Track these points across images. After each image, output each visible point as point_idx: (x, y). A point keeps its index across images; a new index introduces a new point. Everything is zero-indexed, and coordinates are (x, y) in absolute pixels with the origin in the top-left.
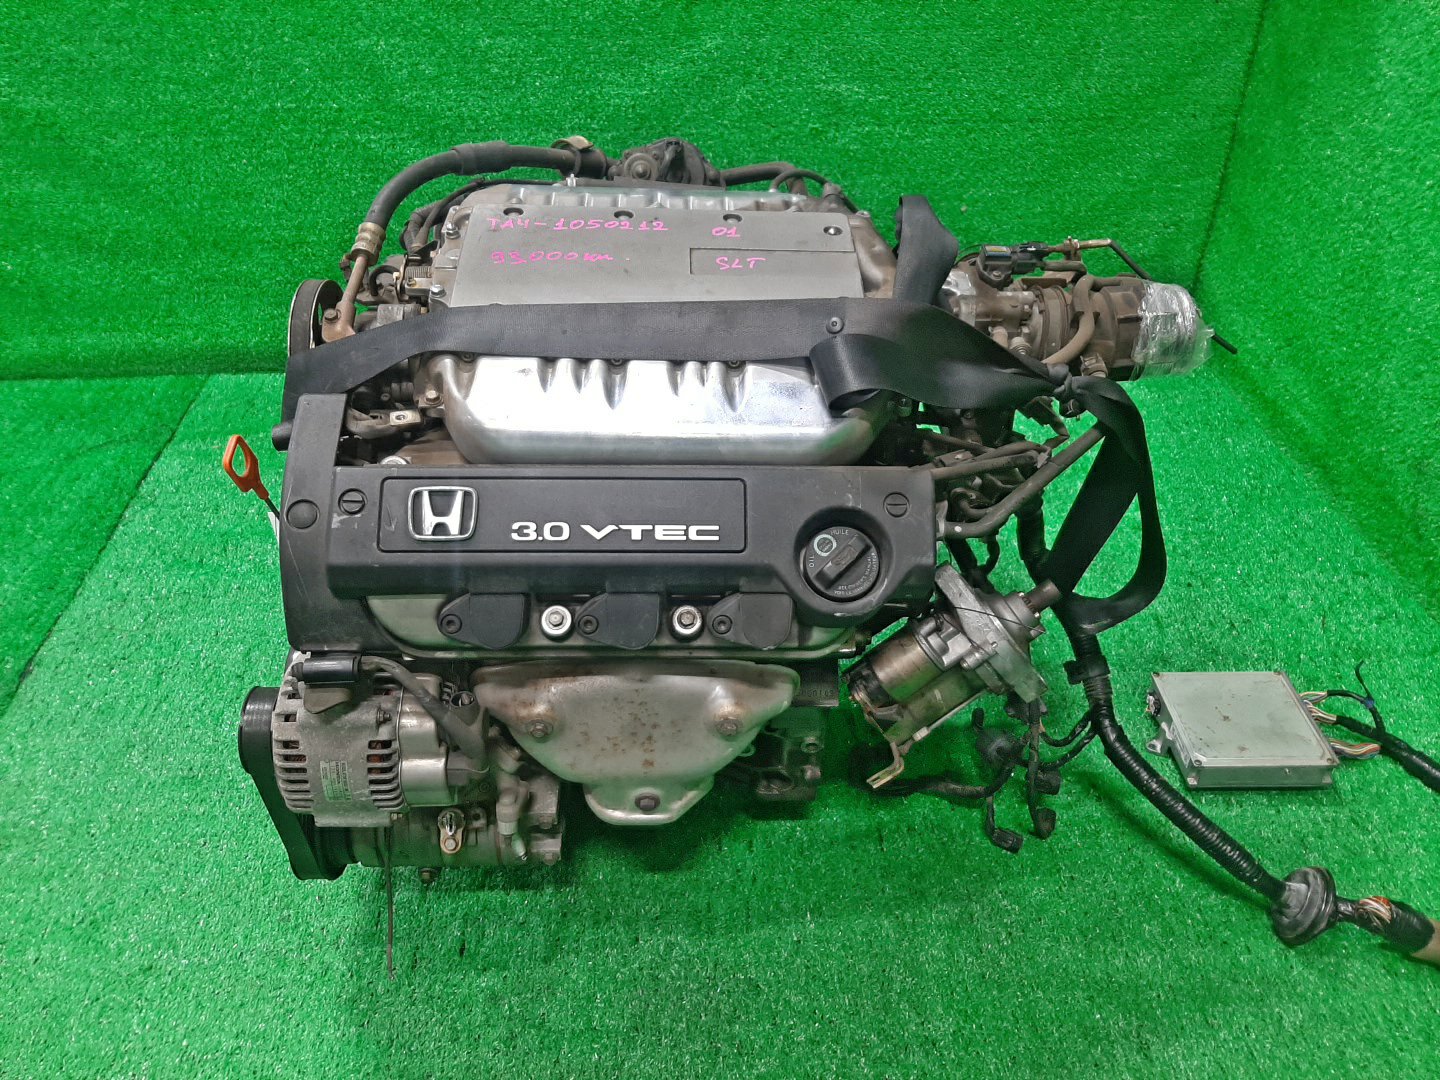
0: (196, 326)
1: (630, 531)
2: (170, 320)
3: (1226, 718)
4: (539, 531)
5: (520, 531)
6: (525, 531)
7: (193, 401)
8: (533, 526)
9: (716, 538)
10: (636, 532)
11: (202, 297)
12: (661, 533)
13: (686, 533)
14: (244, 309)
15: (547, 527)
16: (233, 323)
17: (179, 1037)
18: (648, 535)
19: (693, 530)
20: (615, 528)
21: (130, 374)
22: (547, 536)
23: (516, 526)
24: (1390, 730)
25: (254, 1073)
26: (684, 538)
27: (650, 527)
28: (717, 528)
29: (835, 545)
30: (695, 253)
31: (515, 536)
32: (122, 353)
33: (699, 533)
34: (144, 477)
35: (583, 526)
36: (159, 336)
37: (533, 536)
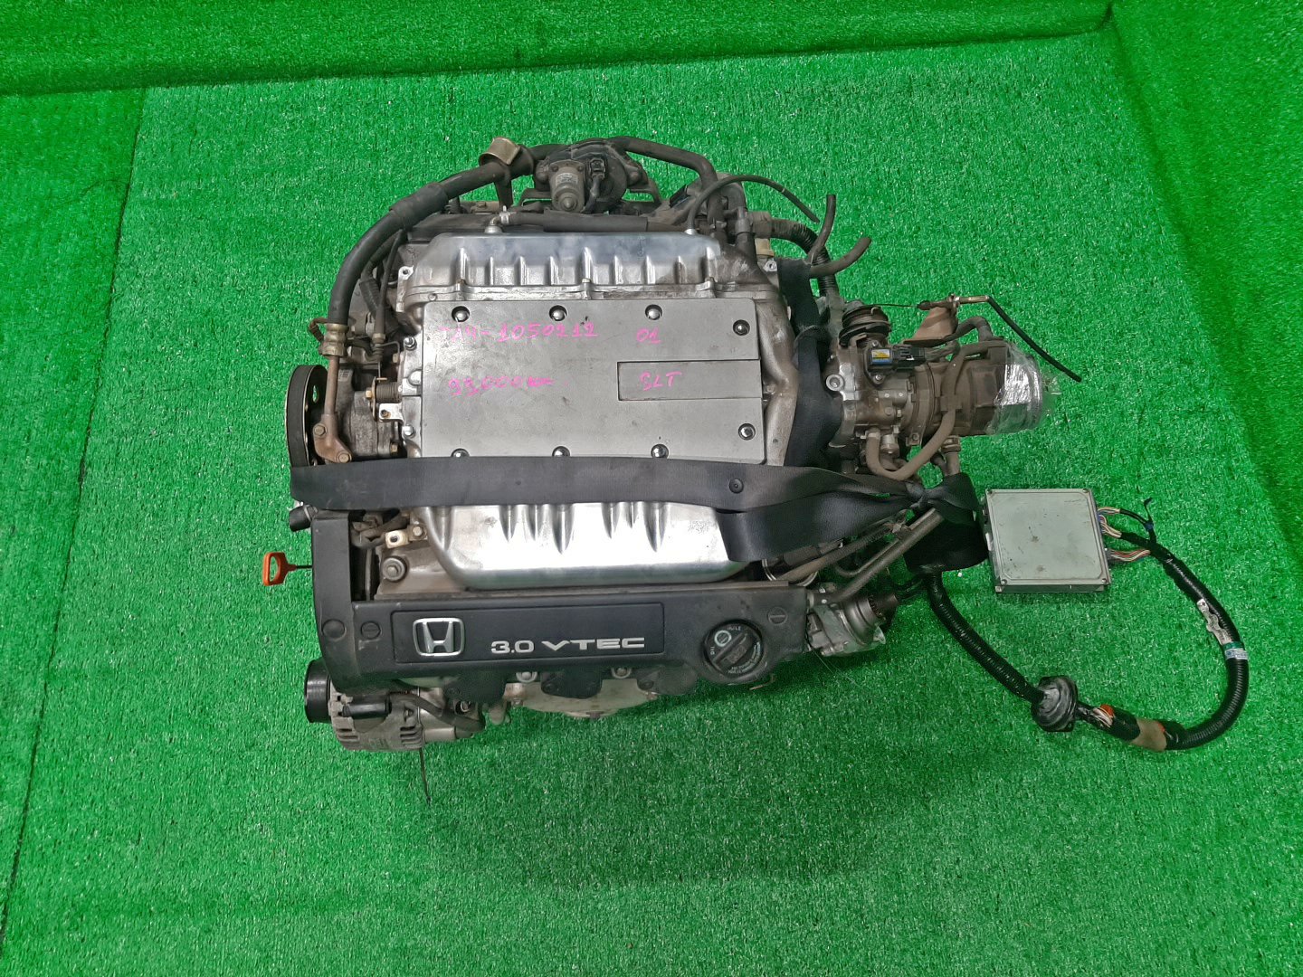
0: (122, 45)
1: (579, 644)
2: (95, 41)
3: (1035, 539)
4: (512, 647)
5: (498, 647)
6: (502, 647)
7: (138, 128)
8: (507, 644)
9: (643, 646)
10: (583, 644)
11: (122, 18)
12: (603, 644)
13: (620, 643)
14: (164, 28)
15: (517, 644)
16: (158, 42)
17: (286, 797)
18: (592, 647)
19: (625, 641)
20: (568, 642)
21: (69, 90)
22: (518, 650)
23: (494, 644)
24: (1160, 541)
25: (342, 822)
26: (619, 646)
27: (593, 641)
28: (642, 639)
29: (730, 638)
30: (622, 366)
31: (494, 650)
32: (55, 73)
33: (629, 643)
34: (119, 235)
35: (544, 642)
36: (88, 56)
37: (507, 650)
